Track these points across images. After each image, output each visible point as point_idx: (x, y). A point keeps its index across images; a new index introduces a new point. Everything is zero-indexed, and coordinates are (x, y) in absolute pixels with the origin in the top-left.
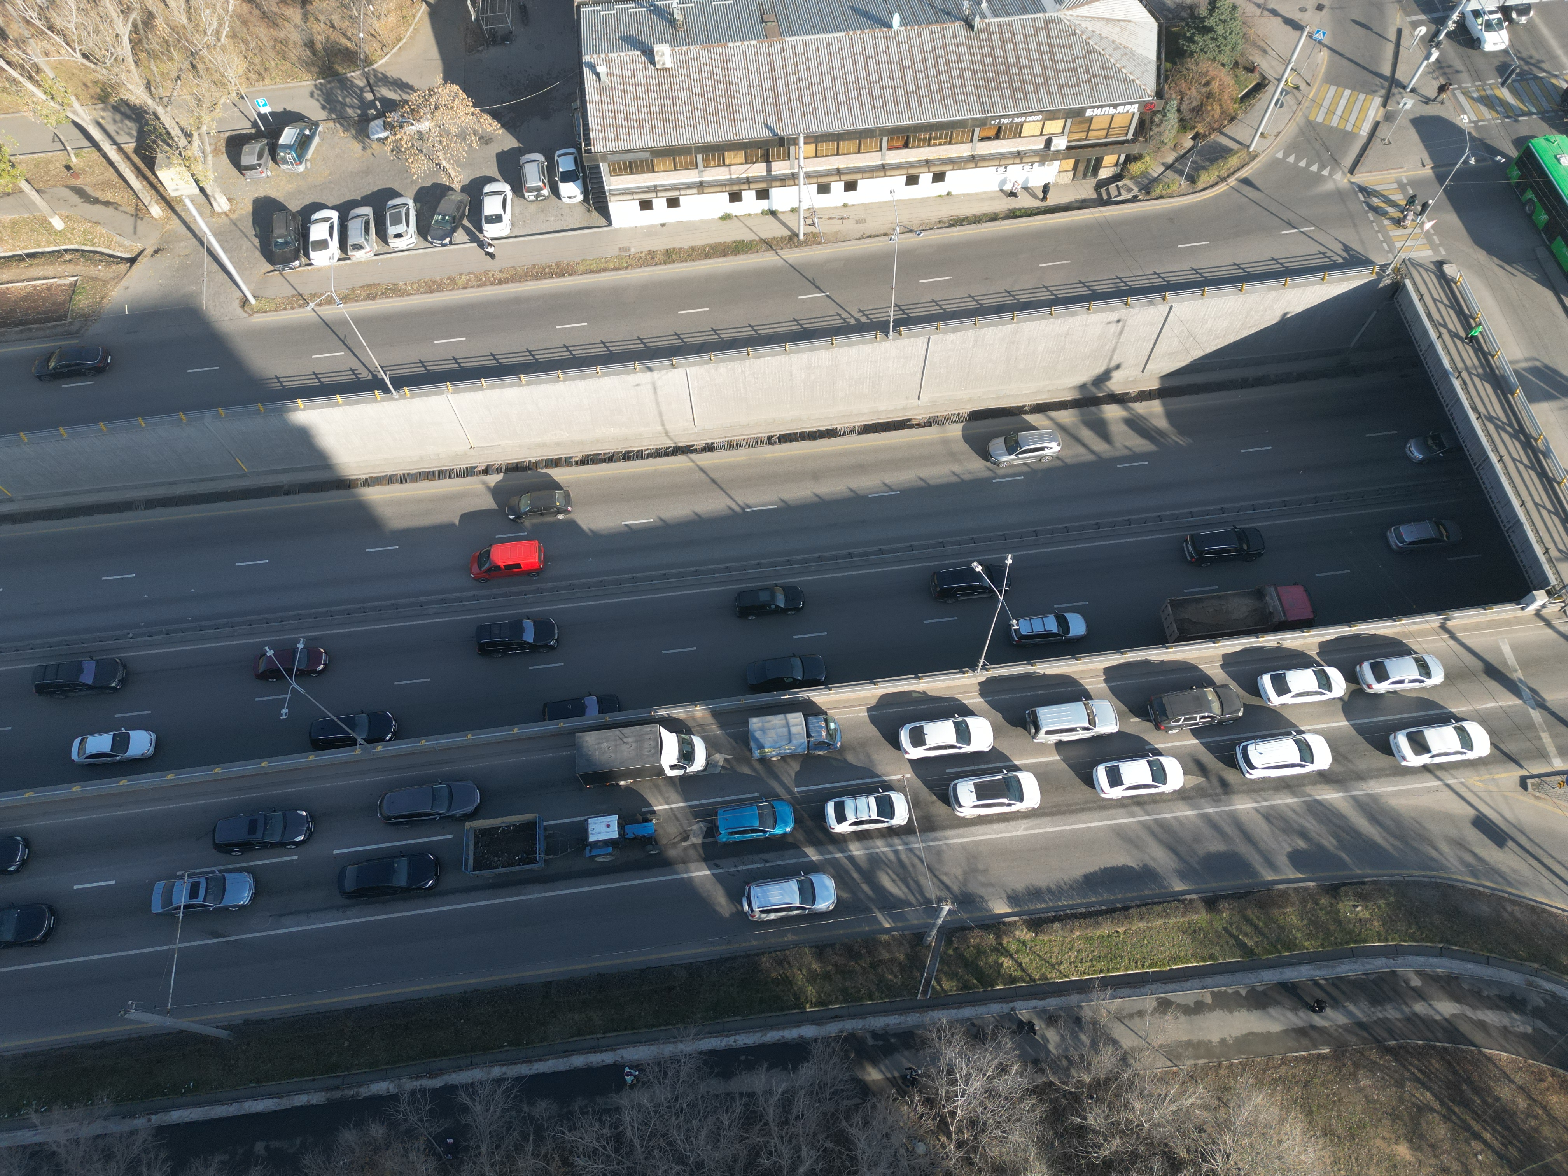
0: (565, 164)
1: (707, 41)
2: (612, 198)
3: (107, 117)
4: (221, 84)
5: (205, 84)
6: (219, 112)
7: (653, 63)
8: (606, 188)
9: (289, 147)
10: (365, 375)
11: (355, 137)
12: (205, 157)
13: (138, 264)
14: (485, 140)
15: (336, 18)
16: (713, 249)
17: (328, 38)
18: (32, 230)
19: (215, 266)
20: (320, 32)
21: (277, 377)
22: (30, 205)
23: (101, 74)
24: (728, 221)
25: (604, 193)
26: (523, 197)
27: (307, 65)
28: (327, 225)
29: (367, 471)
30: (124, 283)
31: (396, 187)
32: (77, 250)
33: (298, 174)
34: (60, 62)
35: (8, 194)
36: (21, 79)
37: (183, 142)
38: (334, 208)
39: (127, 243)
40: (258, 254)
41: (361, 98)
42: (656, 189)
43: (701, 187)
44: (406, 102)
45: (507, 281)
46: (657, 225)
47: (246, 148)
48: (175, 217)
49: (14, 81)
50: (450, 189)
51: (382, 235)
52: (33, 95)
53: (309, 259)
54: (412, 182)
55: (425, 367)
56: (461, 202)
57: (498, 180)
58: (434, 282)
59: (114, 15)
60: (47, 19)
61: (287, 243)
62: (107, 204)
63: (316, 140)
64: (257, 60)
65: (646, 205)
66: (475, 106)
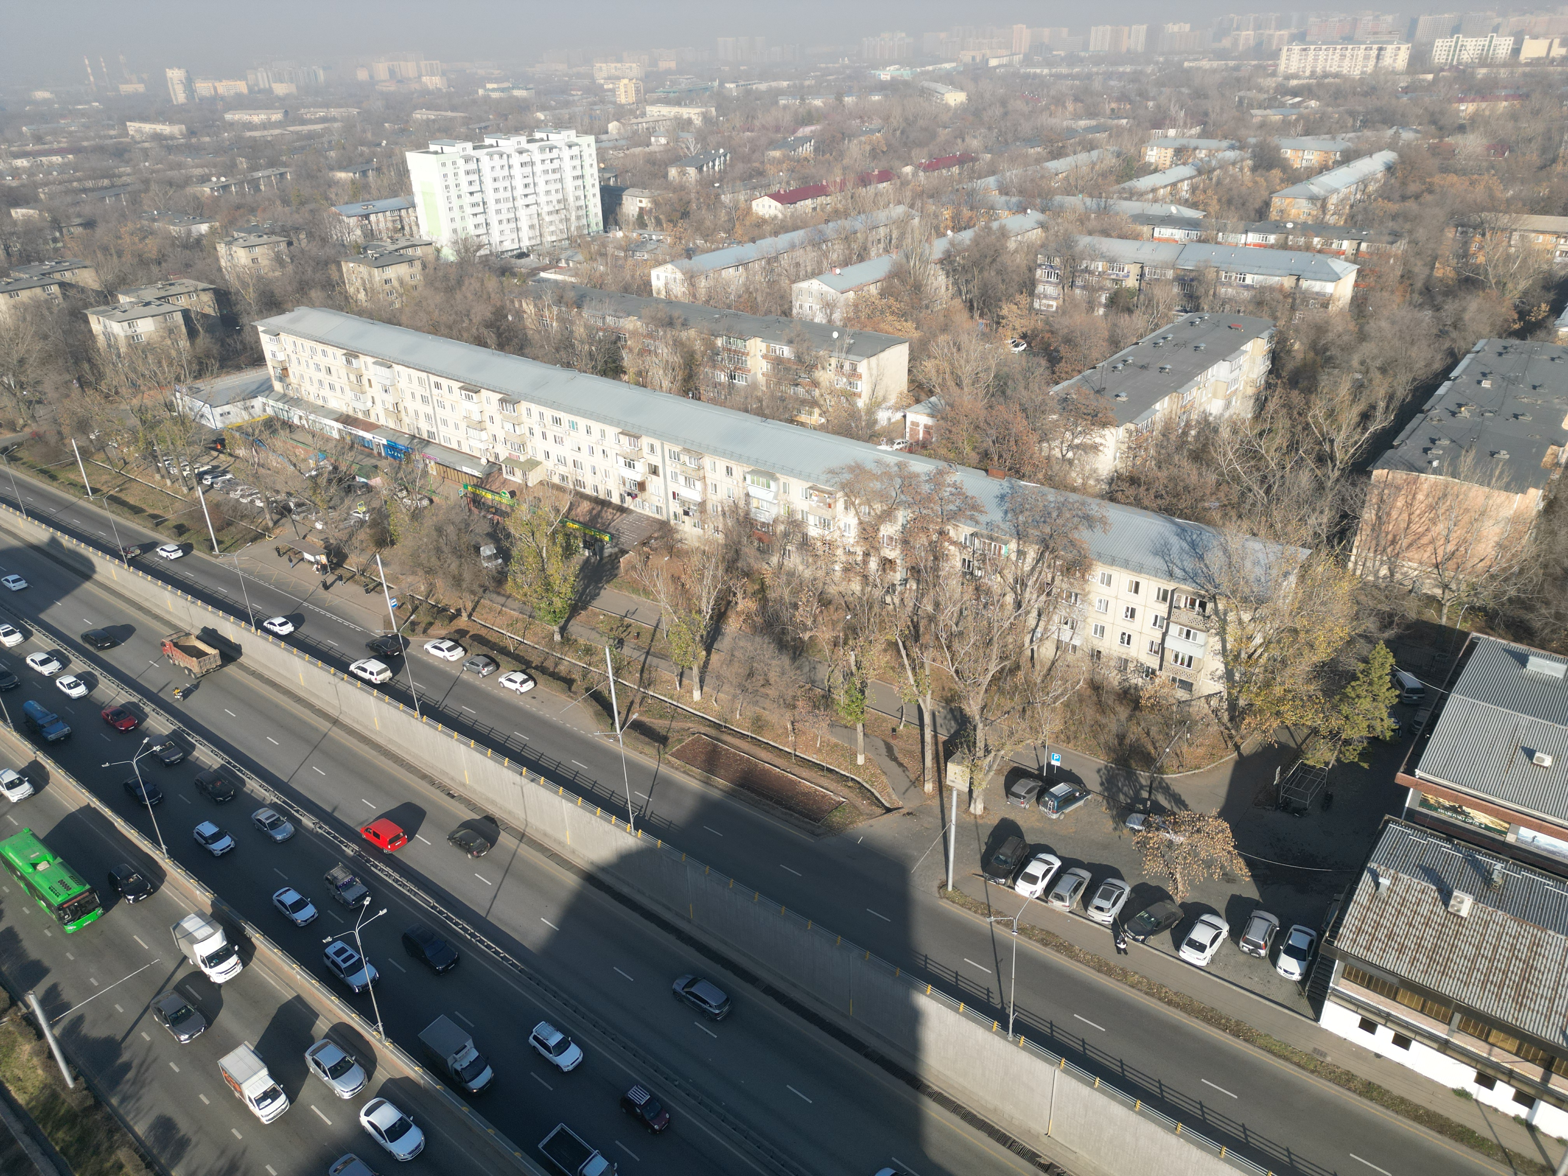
0: (1299, 939)
1: (1522, 915)
2: (1332, 998)
3: (941, 712)
4: (1035, 730)
5: (1024, 725)
6: (1020, 748)
7: (1446, 904)
8: (1331, 985)
9: (1056, 797)
10: (996, 1001)
11: (1113, 817)
12: (988, 771)
13: (891, 814)
14: (1228, 878)
15: (1154, 730)
16: (1428, 1116)
17: (1138, 740)
18: (842, 755)
19: (942, 847)
20: (1135, 732)
21: (926, 957)
22: (853, 740)
23: (959, 686)
24: (1463, 1100)
25: (1326, 987)
26: (1238, 944)
27: (1109, 749)
28: (1047, 867)
29: (942, 1085)
30: (871, 822)
31: (1123, 871)
32: (859, 783)
33: (1050, 819)
34: (938, 668)
35: (846, 727)
36: (907, 666)
37: (980, 753)
38: (1060, 858)
39: (894, 797)
40: (979, 857)
41: (1137, 793)
42: (1388, 1018)
43: (1444, 1047)
44: (1174, 814)
45: (1177, 1006)
46: (1371, 1052)
47: (1022, 781)
48: (938, 798)
49: (903, 666)
50: (1170, 898)
51: (1086, 901)
52: (907, 678)
53: (1015, 884)
54: (1140, 875)
55: (1052, 1031)
56: (1174, 914)
57: (1220, 916)
58: (1107, 964)
59: (994, 657)
60: (950, 642)
61: (1005, 862)
62: (901, 765)
63: (1081, 803)
64: (1073, 728)
65: (1368, 1026)
66: (1235, 847)
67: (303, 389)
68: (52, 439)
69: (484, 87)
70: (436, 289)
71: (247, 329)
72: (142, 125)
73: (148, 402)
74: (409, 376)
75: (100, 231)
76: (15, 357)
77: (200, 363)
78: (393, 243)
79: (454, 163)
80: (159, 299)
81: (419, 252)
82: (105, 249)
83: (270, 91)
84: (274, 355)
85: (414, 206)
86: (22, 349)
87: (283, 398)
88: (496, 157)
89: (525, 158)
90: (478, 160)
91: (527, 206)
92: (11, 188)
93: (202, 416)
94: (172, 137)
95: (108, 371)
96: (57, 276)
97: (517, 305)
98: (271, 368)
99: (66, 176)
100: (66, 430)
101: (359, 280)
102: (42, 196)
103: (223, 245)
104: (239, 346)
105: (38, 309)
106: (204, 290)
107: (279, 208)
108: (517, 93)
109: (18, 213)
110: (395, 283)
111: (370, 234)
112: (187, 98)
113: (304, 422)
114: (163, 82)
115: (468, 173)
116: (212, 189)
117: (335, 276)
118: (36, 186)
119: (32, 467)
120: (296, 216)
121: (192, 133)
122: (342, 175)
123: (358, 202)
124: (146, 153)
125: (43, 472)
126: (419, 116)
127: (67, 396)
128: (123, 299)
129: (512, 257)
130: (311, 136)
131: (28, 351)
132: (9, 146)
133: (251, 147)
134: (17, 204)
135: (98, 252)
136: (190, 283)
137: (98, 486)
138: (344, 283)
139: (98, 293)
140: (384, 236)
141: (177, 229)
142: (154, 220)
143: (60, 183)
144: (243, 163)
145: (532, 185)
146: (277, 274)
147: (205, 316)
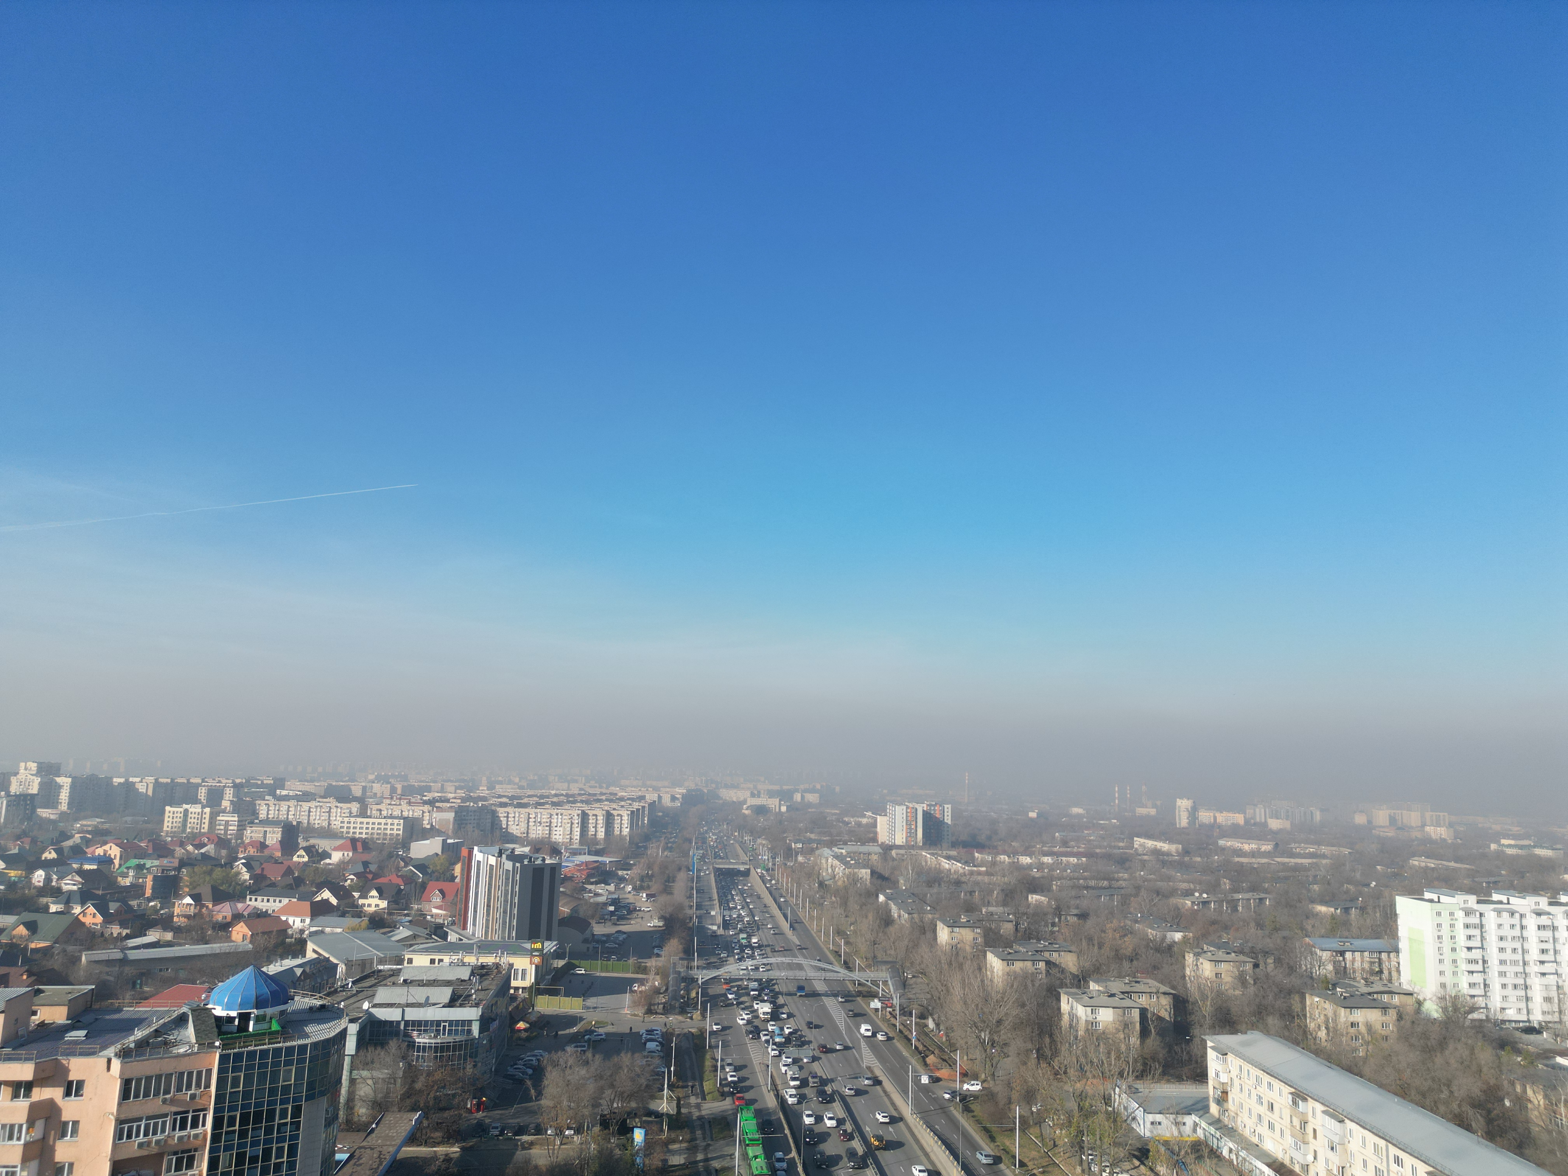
67: (1239, 1120)
68: (1002, 1102)
69: (1498, 842)
70: (1411, 1045)
71: (1197, 1040)
72: (1146, 841)
73: (1089, 1089)
74: (1364, 1139)
75: (1090, 923)
76: (996, 1017)
77: (1145, 1064)
78: (1367, 985)
79: (1452, 914)
80: (1123, 993)
81: (1396, 1000)
82: (1090, 939)
83: (1265, 824)
84: (1217, 1075)
85: (1397, 951)
86: (1003, 1010)
87: (1217, 1123)
88: (1505, 915)
89: (1544, 920)
90: (1481, 915)
91: (1543, 974)
92: (1034, 878)
93: (1134, 1119)
94: (1168, 854)
95: (1064, 1049)
96: (1046, 954)
97: (1518, 1089)
98: (1211, 1089)
99: (1076, 874)
100: (1015, 1096)
101: (1322, 1017)
102: (1054, 887)
103: (1191, 955)
104: (1185, 1057)
105: (1025, 978)
106: (1165, 993)
107: (1252, 930)
108: (1538, 851)
109: (1033, 898)
110: (1362, 1028)
111: (1342, 972)
112: (1189, 823)
113: (1233, 1157)
114: (1173, 807)
115: (1467, 926)
116: (1193, 903)
117: (1297, 1007)
118: (1052, 879)
119: (978, 1122)
120: (1268, 940)
121: (1186, 852)
122: (1322, 909)
123: (1334, 937)
124: (1143, 863)
125: (986, 1130)
126: (1416, 863)
127: (1025, 1063)
128: (1093, 986)
129: (1517, 1029)
130: (1297, 868)
131: (1006, 1014)
132: (1042, 847)
133: (1236, 871)
134: (1034, 891)
135: (1083, 940)
136: (1153, 984)
137: (1026, 1161)
138: (1305, 1016)
139: (1075, 976)
140: (1358, 975)
141: (1154, 932)
142: (1136, 922)
143: (1071, 879)
144: (1226, 884)
145: (1552, 952)
146: (1237, 992)
147: (1160, 1019)
